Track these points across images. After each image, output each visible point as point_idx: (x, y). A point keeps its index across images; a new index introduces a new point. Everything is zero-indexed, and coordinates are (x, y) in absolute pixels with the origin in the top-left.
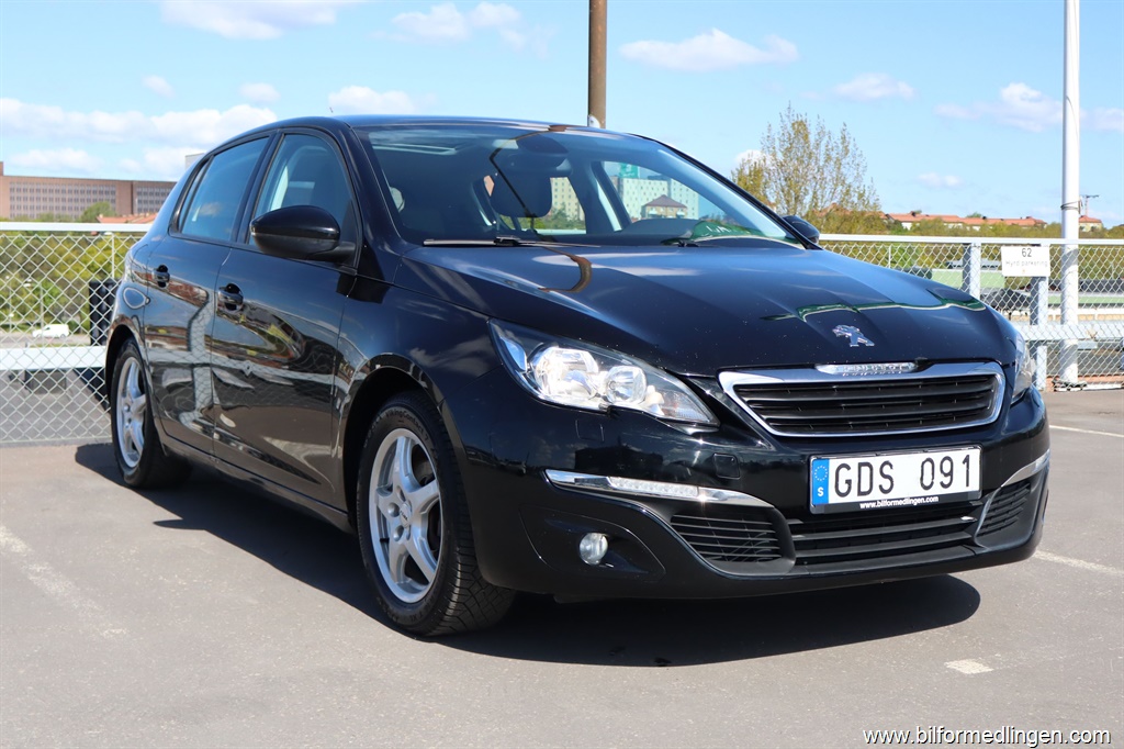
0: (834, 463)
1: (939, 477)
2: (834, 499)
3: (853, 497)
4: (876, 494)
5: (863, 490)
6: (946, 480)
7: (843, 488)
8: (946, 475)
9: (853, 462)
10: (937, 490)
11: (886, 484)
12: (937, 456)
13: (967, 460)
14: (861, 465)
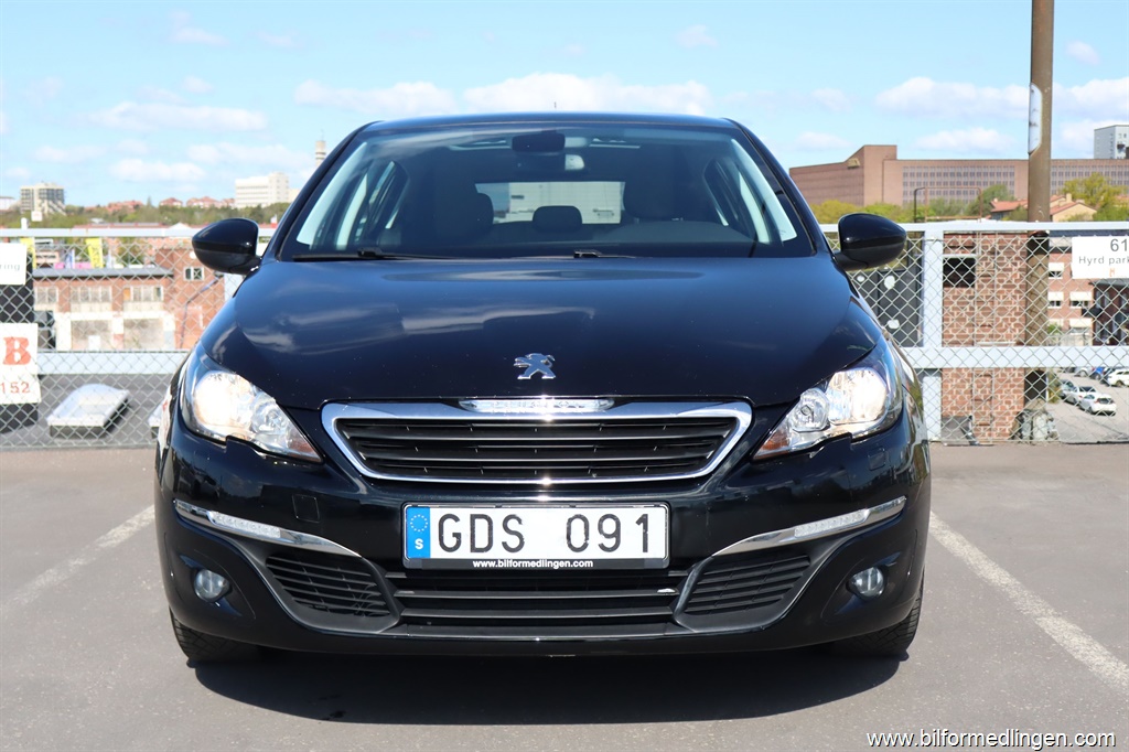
0: (436, 513)
1: (596, 538)
2: (437, 553)
3: (464, 553)
4: (497, 552)
5: (477, 546)
6: (610, 543)
7: (450, 541)
8: (608, 536)
9: (464, 513)
10: (594, 553)
11: (513, 542)
12: (594, 514)
13: (643, 520)
14: (473, 518)
